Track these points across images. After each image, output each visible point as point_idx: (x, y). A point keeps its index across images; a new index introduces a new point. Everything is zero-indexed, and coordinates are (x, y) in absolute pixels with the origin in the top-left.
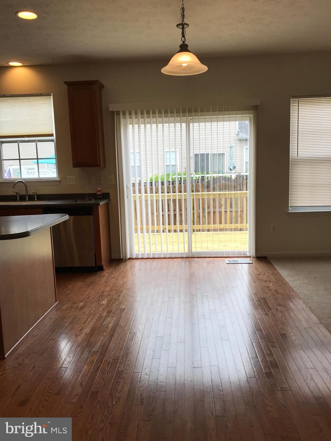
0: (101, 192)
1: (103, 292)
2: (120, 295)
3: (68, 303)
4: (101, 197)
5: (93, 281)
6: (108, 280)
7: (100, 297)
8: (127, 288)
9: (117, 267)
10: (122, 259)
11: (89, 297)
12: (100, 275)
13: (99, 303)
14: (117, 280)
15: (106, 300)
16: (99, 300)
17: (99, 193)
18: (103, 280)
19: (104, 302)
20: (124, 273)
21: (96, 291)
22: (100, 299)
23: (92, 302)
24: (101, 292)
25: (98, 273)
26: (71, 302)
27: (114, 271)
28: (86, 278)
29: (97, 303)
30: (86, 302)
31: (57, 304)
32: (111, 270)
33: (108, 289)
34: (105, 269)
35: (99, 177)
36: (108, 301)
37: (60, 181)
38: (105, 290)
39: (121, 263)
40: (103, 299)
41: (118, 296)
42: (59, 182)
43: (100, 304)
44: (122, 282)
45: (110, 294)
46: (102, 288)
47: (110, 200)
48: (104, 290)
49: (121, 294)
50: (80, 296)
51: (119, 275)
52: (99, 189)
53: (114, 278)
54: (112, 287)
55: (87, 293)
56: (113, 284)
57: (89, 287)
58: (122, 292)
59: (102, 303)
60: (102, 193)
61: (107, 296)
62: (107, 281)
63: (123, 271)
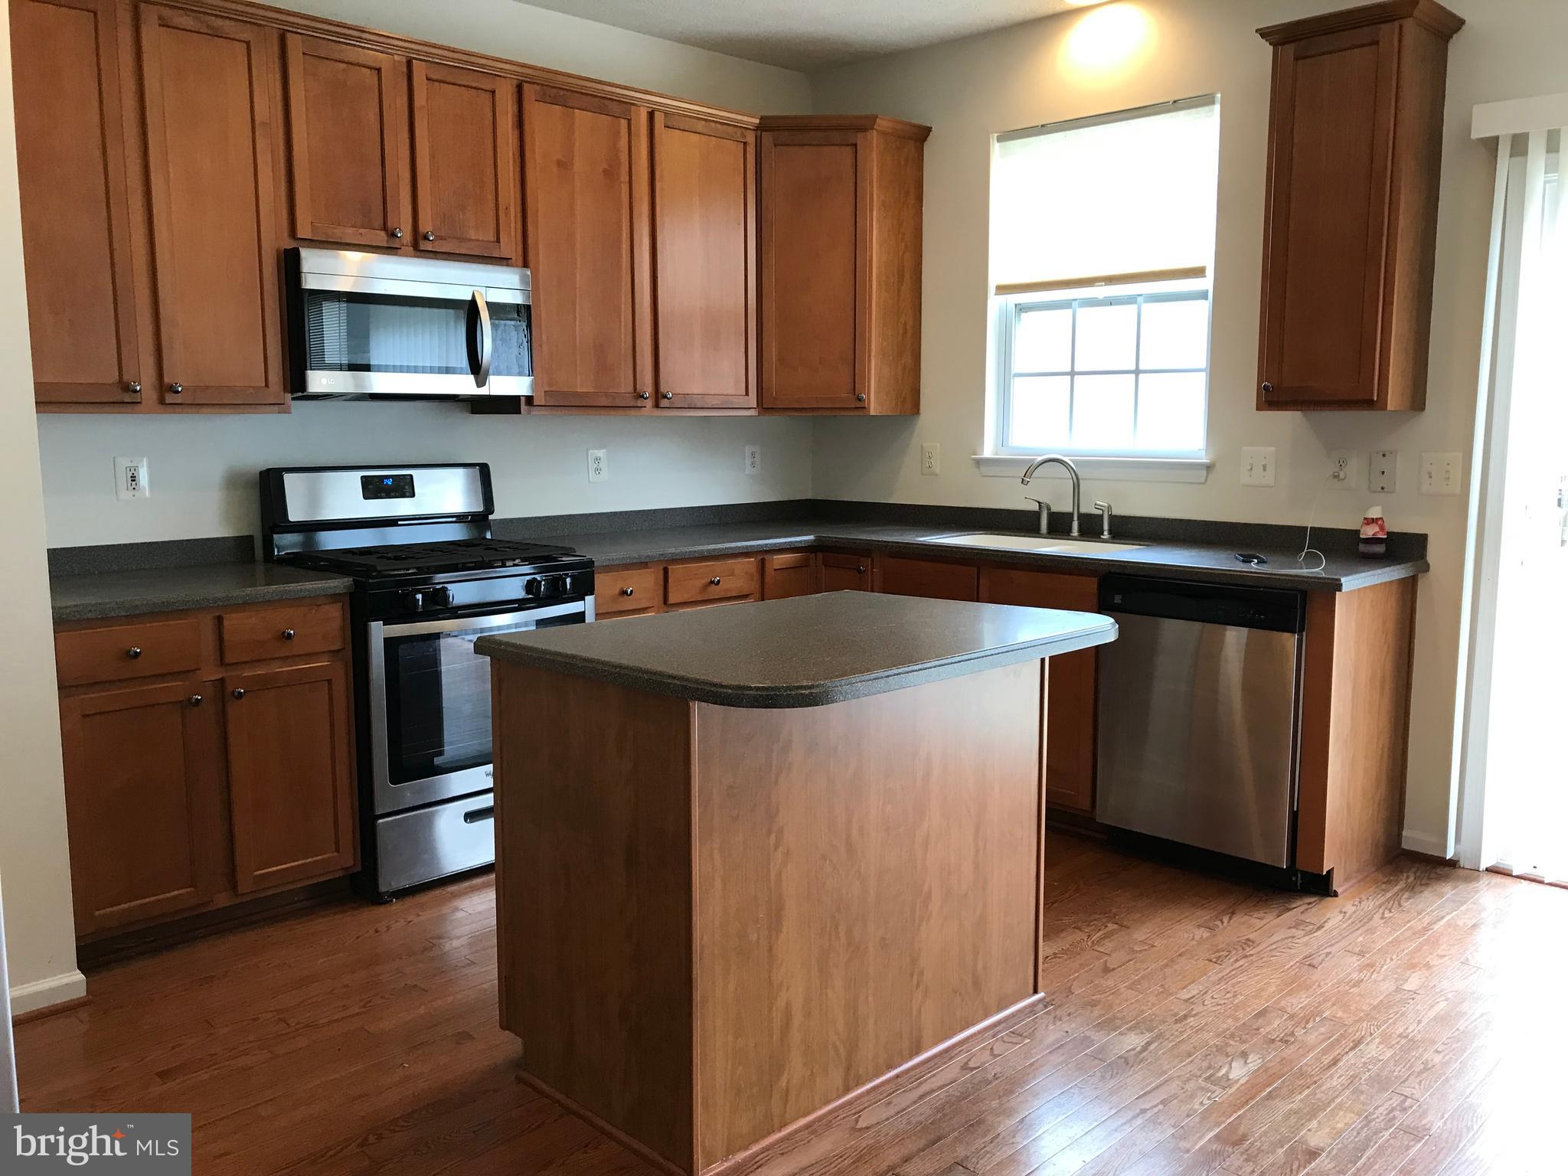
0: (1382, 528)
1: (1261, 1014)
2: (1335, 1062)
3: (1080, 1015)
4: (1380, 549)
5: (1251, 936)
6: (1328, 954)
7: (1232, 1036)
8: (1401, 1030)
9: (1408, 899)
10: (1453, 864)
11: (1185, 1017)
12: (1302, 918)
13: (1209, 1067)
14: (1371, 965)
15: (1254, 1062)
16: (1220, 1050)
17: (1369, 532)
18: (1304, 943)
19: (1239, 1072)
20: (1428, 940)
21: (1235, 996)
22: (1227, 1045)
23: (1184, 1047)
24: (1257, 1006)
25: (1299, 903)
26: (1096, 1013)
27: (1377, 916)
28: (1233, 913)
29: (1205, 1064)
30: (1160, 1036)
31: (1034, 1004)
32: (1369, 905)
33: (1298, 1002)
34: (1339, 891)
35: (1384, 455)
36: (1264, 1069)
37: (1209, 468)
38: (1283, 1003)
39: (1442, 878)
40: (1244, 1055)
41: (1327, 1060)
42: (1204, 472)
43: (1212, 1075)
44: (1387, 986)
45: (1292, 1034)
46: (1272, 989)
47: (1426, 568)
48: (1278, 1002)
49: (1345, 1058)
50: (1152, 999)
51: (1396, 942)
52: (1375, 513)
53: (1361, 954)
54: (1325, 1001)
55: (1194, 990)
56: (1339, 983)
57: (1218, 961)
58: (1357, 1044)
59: (1223, 1071)
60: (1388, 533)
61: (1273, 1041)
62: (1315, 962)
63: (1426, 929)
